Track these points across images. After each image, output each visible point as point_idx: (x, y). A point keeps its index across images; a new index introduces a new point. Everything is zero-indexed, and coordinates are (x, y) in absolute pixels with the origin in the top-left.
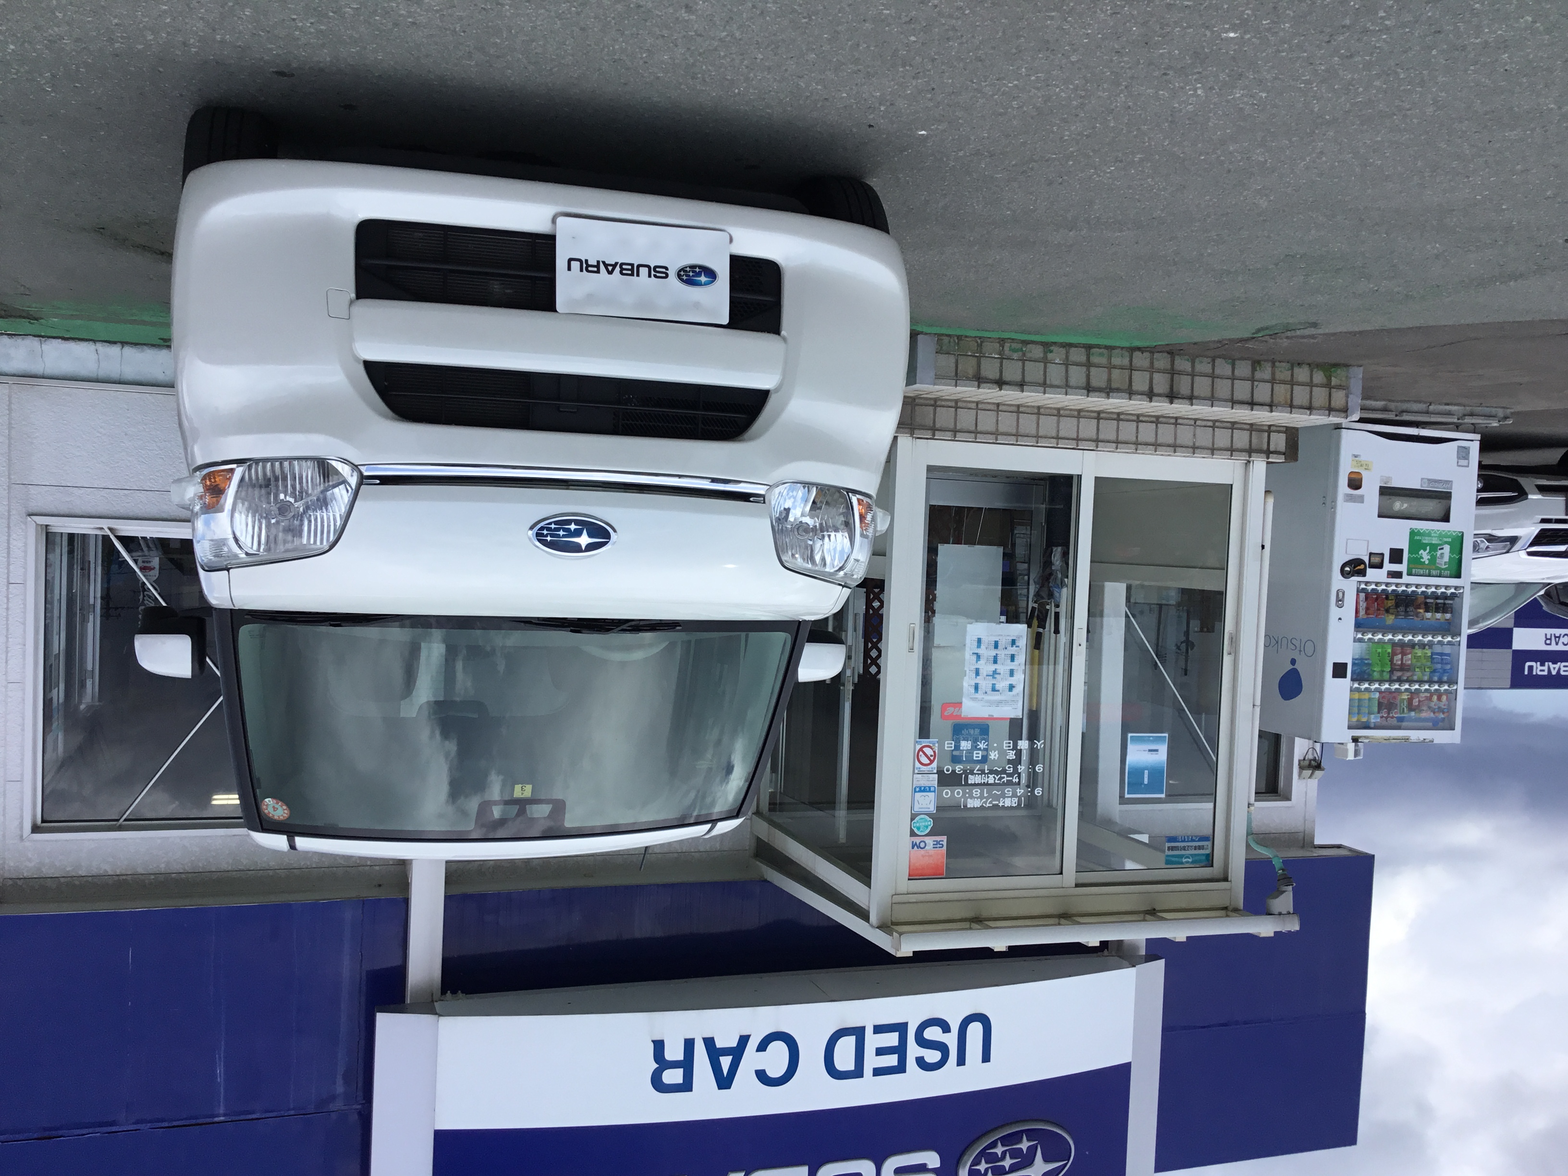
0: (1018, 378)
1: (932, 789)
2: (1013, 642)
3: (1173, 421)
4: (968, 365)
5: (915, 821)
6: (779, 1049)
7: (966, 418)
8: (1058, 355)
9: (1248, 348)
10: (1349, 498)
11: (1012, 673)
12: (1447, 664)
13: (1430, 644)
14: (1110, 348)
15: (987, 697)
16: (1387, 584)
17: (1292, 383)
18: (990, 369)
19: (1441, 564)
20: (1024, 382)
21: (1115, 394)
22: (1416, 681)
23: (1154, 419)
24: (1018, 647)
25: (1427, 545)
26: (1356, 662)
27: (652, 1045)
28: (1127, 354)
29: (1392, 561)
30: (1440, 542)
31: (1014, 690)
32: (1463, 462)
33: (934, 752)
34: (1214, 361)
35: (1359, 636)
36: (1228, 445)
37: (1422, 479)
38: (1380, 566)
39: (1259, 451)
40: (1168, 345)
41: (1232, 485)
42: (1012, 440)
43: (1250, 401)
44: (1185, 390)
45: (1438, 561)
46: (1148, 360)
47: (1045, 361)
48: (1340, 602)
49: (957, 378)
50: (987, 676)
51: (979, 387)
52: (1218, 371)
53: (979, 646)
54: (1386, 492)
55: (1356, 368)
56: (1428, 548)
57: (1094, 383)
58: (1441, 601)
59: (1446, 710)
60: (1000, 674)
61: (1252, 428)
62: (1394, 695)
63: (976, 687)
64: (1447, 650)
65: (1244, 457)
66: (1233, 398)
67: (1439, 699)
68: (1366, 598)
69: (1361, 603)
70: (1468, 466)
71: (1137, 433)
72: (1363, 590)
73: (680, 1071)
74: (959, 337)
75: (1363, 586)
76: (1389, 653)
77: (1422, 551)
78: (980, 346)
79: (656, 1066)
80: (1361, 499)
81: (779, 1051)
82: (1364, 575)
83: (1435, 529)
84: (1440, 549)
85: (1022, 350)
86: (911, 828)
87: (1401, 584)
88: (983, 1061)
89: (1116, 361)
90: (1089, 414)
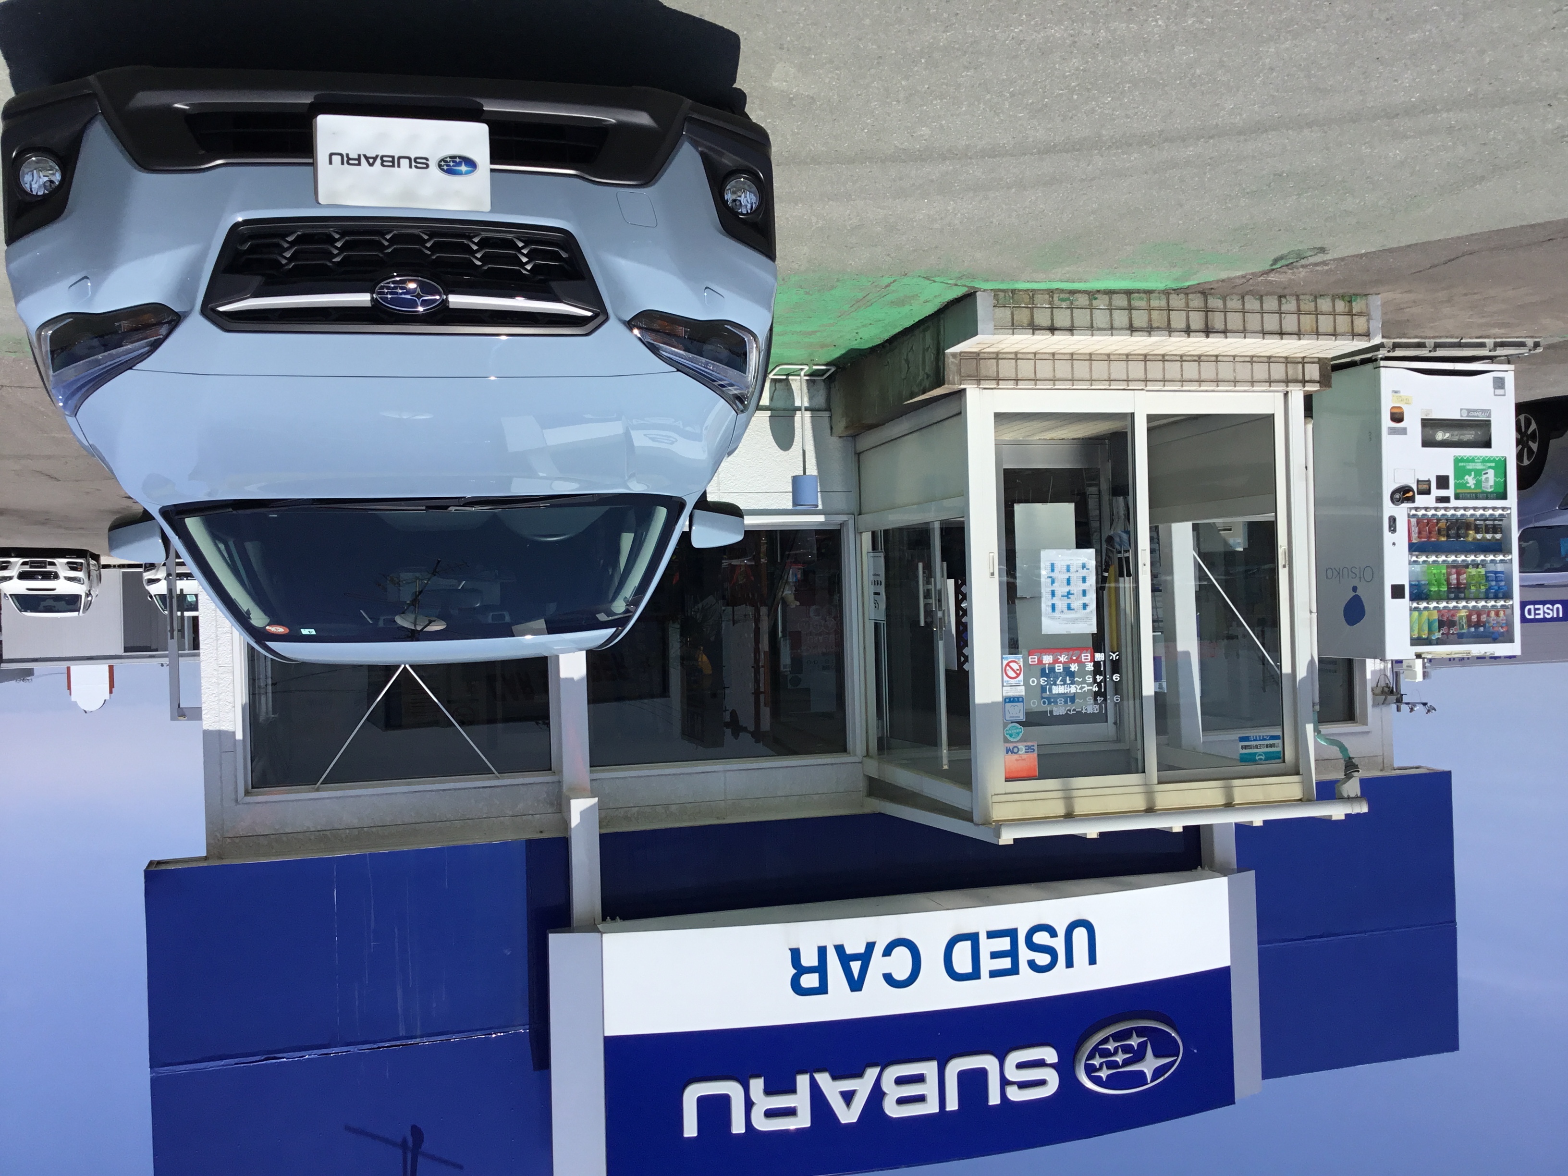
0: (1068, 324)
1: (1021, 699)
2: (1084, 566)
3: (1214, 359)
4: (1023, 316)
5: (1007, 728)
6: (902, 954)
7: (1026, 368)
8: (1101, 302)
9: (1271, 282)
10: (1392, 431)
11: (1084, 593)
12: (1501, 581)
13: (1483, 564)
14: (1149, 292)
15: (1063, 616)
16: (1436, 509)
17: (1317, 313)
18: (1042, 318)
19: (1487, 488)
20: (1073, 327)
21: (1156, 333)
22: (1473, 599)
23: (1196, 358)
24: (1088, 569)
25: (1471, 471)
26: (1413, 583)
27: (789, 953)
28: (1163, 297)
29: (1439, 487)
30: (1484, 467)
31: (1088, 608)
32: (1500, 392)
33: (1020, 666)
34: (1243, 298)
35: (1414, 558)
36: (1266, 377)
37: (1461, 410)
38: (1428, 492)
39: (1296, 381)
40: (1199, 284)
41: (1273, 414)
42: (1068, 385)
43: (1279, 332)
44: (1218, 324)
45: (1483, 485)
46: (1184, 301)
47: (1091, 308)
48: (1393, 528)
49: (1014, 327)
50: (1062, 596)
51: (1033, 334)
52: (1248, 306)
53: (1053, 570)
54: (1427, 424)
55: (1374, 297)
56: (1473, 473)
57: (1137, 323)
58: (1491, 523)
59: (1504, 625)
60: (1073, 594)
61: (1287, 361)
62: (1452, 612)
63: (1053, 607)
64: (1500, 567)
65: (1282, 387)
66: (1263, 330)
67: (1497, 614)
68: (1418, 523)
69: (1413, 528)
70: (1504, 395)
71: (1182, 371)
72: (1414, 516)
73: (816, 976)
74: (1013, 291)
75: (1413, 512)
76: (1444, 574)
77: (1467, 477)
78: (1032, 298)
79: (795, 971)
80: (1404, 431)
81: (902, 957)
82: (1414, 501)
83: (1478, 455)
84: (1485, 474)
85: (1069, 299)
86: (1004, 736)
87: (1451, 508)
88: (1090, 964)
89: (1155, 303)
90: (1136, 357)
